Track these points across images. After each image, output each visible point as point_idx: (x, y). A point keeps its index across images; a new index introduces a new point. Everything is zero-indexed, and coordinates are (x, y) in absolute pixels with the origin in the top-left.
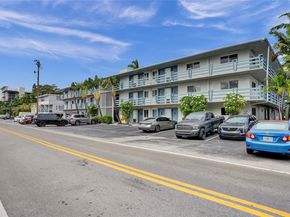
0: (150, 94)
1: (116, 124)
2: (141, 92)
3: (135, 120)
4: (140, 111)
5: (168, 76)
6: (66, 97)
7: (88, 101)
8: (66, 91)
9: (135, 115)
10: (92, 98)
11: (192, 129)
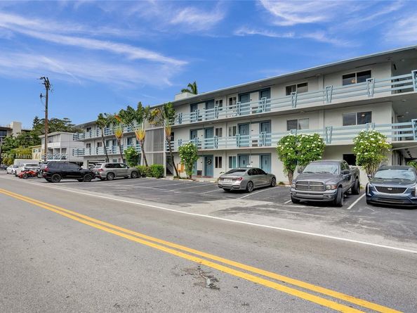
0: (225, 132)
1: (171, 178)
2: (211, 128)
3: (199, 173)
4: (208, 158)
5: (254, 104)
6: (87, 136)
7: (124, 142)
8: (88, 127)
9: (200, 165)
10: (130, 137)
11: (325, 188)
